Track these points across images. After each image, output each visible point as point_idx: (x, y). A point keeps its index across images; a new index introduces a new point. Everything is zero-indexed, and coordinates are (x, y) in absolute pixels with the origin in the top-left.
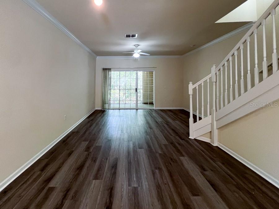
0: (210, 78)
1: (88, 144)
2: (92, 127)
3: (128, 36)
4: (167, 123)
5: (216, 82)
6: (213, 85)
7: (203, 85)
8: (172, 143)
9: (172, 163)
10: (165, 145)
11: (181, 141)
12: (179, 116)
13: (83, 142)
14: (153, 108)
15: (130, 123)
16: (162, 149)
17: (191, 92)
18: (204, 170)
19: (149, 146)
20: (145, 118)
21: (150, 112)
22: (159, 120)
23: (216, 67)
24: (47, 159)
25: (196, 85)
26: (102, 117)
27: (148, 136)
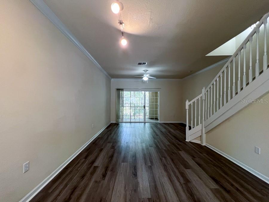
0: (201, 97)
1: (112, 145)
2: (112, 135)
3: (140, 64)
4: (170, 132)
5: (205, 100)
6: (203, 102)
7: (196, 102)
8: (173, 144)
9: (173, 154)
10: (168, 145)
11: (179, 142)
12: (179, 128)
13: (108, 144)
14: (158, 122)
15: (141, 132)
16: (166, 147)
17: (187, 107)
18: (195, 158)
19: (157, 146)
20: (152, 129)
21: (156, 125)
22: (163, 130)
23: (205, 89)
24: (86, 152)
25: (191, 102)
26: (118, 128)
27: (156, 140)
